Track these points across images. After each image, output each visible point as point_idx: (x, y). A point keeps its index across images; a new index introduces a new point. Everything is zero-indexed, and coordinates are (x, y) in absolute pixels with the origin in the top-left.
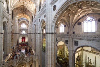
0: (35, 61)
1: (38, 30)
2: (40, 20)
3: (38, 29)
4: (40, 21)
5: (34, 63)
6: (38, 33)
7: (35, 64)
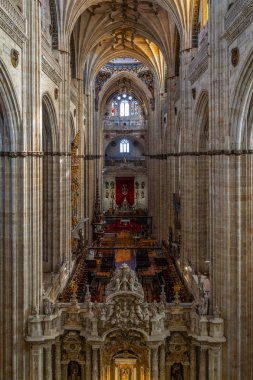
0: (204, 347)
1: (225, 131)
2: (235, 52)
3: (221, 122)
4: (235, 63)
5: (193, 363)
6: (222, 152)
7: (203, 368)
